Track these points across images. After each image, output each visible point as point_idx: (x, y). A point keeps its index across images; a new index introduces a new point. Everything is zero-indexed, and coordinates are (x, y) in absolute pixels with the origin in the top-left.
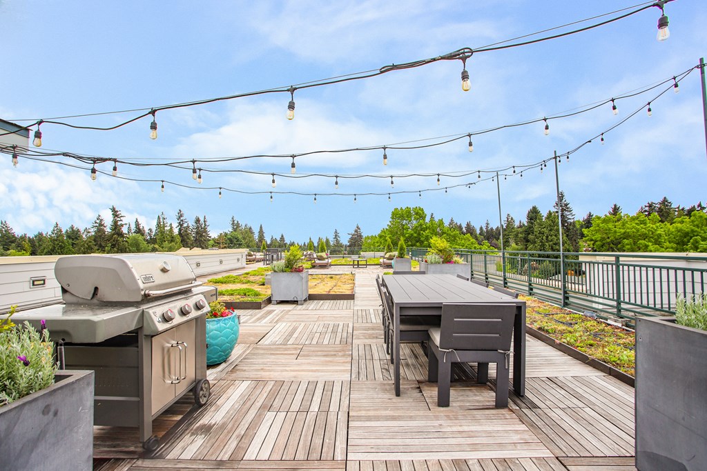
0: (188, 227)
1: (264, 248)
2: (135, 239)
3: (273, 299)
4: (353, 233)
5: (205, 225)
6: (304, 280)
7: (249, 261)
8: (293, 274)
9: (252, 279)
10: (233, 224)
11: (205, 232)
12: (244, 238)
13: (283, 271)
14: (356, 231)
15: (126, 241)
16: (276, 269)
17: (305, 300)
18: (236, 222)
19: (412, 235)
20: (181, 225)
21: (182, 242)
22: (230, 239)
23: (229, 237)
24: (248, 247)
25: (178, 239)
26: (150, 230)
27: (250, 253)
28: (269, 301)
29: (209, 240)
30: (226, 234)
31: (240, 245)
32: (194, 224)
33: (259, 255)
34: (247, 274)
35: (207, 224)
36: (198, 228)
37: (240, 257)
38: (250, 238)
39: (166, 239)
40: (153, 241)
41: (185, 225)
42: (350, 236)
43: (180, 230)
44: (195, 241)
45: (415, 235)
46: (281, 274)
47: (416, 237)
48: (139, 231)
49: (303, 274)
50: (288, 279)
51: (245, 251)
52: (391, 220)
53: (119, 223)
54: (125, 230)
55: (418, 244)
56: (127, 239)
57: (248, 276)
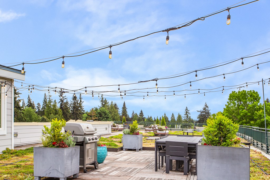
0: (67, 102)
1: (124, 121)
2: (28, 111)
3: (124, 148)
4: (202, 110)
5: (81, 101)
6: (139, 139)
7: (114, 130)
8: (134, 135)
9: (114, 140)
10: (102, 101)
11: (81, 107)
12: (110, 113)
13: (129, 134)
14: (204, 109)
15: (23, 113)
16: (125, 133)
17: (140, 150)
18: (104, 99)
19: (246, 114)
20: (62, 101)
21: (63, 114)
22: (99, 113)
23: (99, 111)
24: (114, 120)
25: (60, 112)
26: (39, 104)
27: (115, 125)
28: (122, 149)
29: (83, 114)
30: (96, 109)
31: (107, 118)
32: (72, 100)
33: (120, 126)
34: (112, 137)
35: (82, 101)
36: (75, 103)
37: (107, 127)
38: (115, 112)
39: (51, 112)
40: (41, 113)
41: (65, 101)
42: (199, 113)
43: (61, 105)
44: (73, 113)
45: (249, 114)
46: (128, 135)
47: (249, 116)
48: (31, 105)
49: (139, 136)
50: (131, 138)
51: (111, 123)
52: (228, 101)
53: (17, 99)
54: (21, 104)
55: (252, 122)
56: (23, 111)
57: (113, 138)
